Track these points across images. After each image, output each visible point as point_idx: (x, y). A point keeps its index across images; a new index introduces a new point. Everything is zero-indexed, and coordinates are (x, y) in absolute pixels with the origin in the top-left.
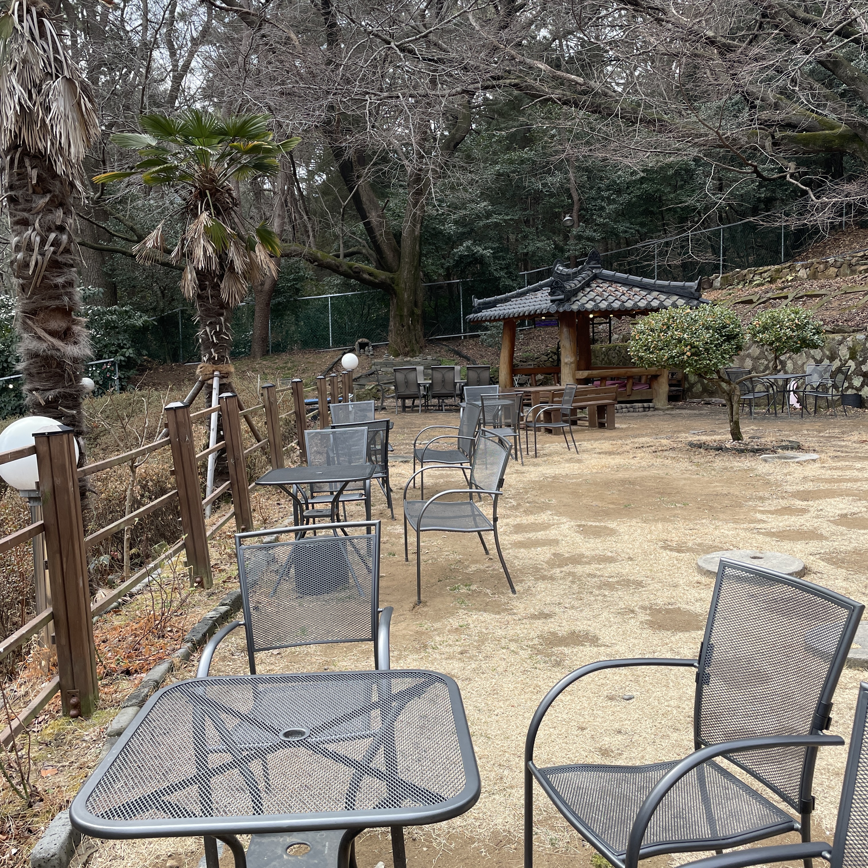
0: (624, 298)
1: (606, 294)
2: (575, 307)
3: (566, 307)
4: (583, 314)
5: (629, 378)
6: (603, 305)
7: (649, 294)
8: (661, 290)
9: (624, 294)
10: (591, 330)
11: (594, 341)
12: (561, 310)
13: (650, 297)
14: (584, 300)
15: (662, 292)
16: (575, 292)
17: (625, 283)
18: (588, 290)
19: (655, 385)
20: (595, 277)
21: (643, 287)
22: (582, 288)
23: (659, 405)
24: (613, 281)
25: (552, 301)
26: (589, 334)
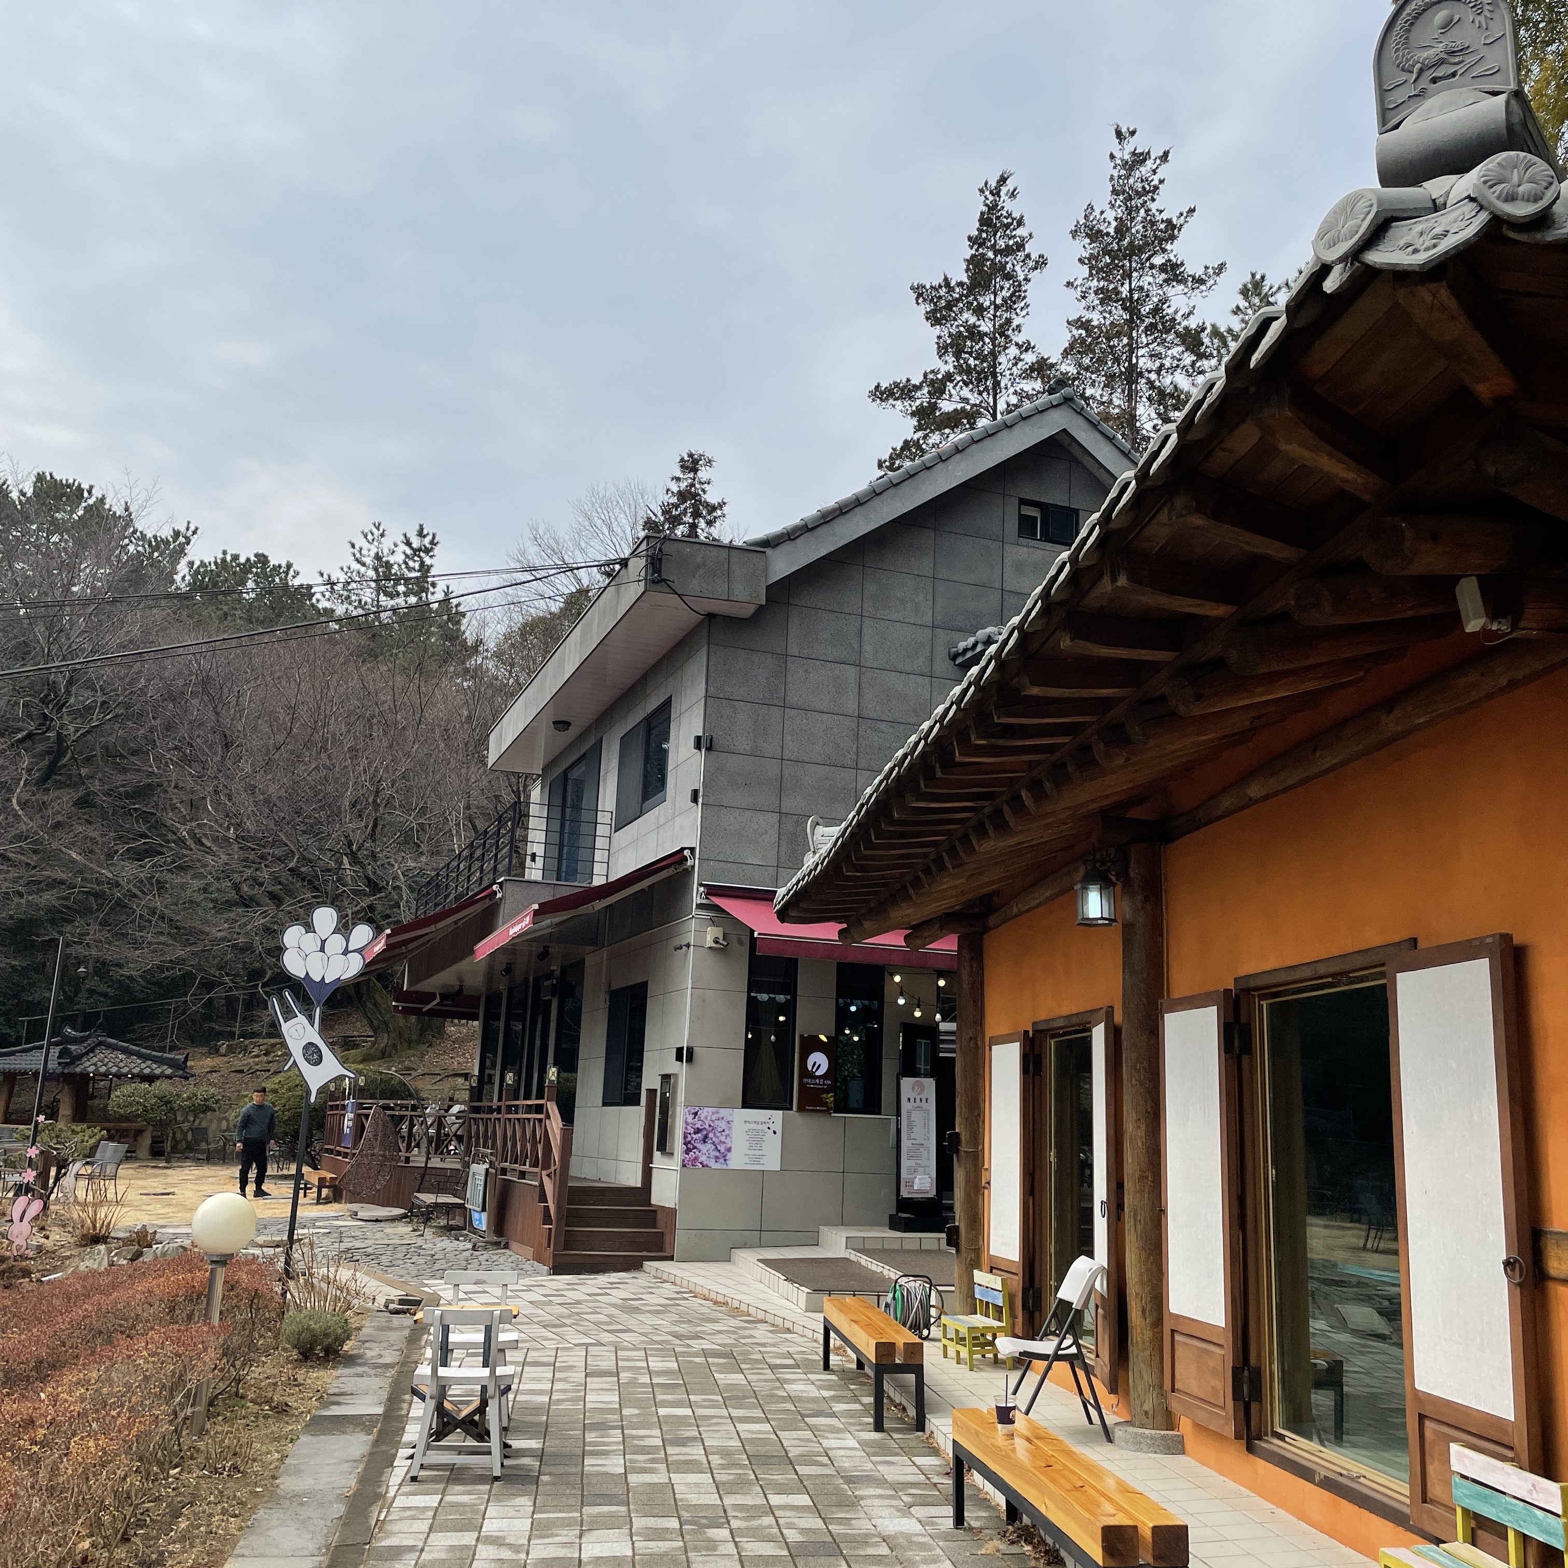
0: (121, 1064)
1: (106, 1060)
2: (78, 1070)
3: (70, 1070)
4: (85, 1076)
5: (117, 1131)
6: (103, 1069)
7: (144, 1062)
8: (155, 1060)
9: (122, 1061)
10: (91, 1085)
11: (93, 1097)
12: (66, 1071)
13: (143, 1066)
14: (88, 1063)
15: (155, 1062)
16: (80, 1057)
17: (125, 1051)
18: (92, 1055)
19: (140, 1139)
20: (100, 1044)
21: (140, 1055)
22: (87, 1053)
23: (141, 1155)
24: (115, 1048)
25: (60, 1064)
26: (88, 1089)
